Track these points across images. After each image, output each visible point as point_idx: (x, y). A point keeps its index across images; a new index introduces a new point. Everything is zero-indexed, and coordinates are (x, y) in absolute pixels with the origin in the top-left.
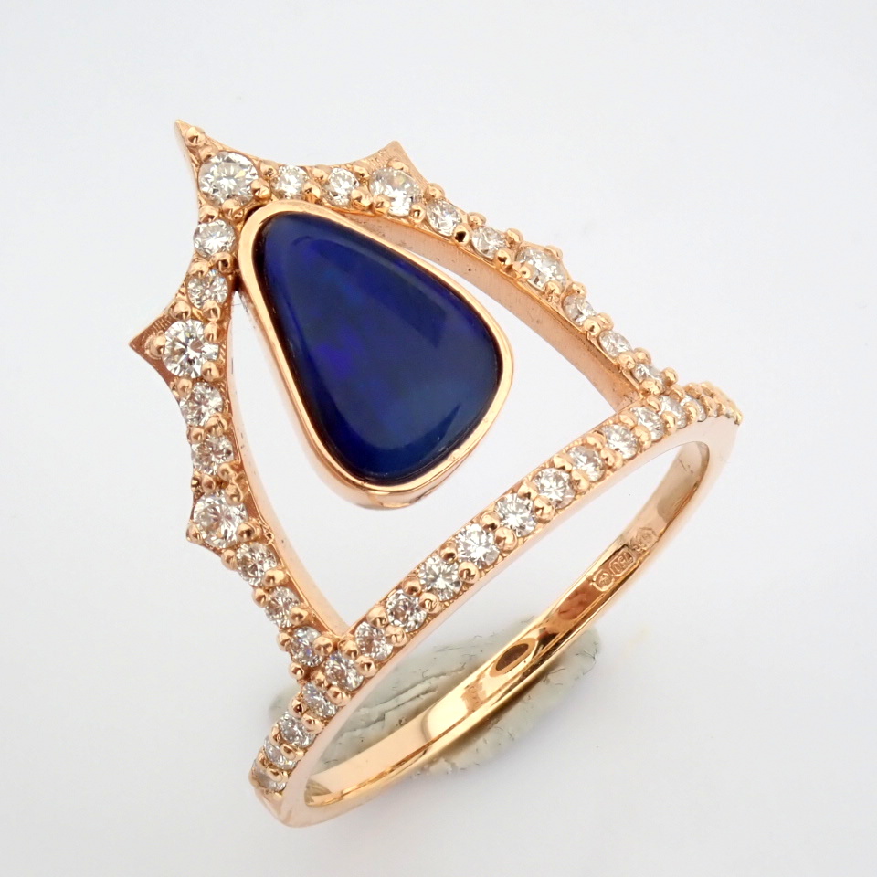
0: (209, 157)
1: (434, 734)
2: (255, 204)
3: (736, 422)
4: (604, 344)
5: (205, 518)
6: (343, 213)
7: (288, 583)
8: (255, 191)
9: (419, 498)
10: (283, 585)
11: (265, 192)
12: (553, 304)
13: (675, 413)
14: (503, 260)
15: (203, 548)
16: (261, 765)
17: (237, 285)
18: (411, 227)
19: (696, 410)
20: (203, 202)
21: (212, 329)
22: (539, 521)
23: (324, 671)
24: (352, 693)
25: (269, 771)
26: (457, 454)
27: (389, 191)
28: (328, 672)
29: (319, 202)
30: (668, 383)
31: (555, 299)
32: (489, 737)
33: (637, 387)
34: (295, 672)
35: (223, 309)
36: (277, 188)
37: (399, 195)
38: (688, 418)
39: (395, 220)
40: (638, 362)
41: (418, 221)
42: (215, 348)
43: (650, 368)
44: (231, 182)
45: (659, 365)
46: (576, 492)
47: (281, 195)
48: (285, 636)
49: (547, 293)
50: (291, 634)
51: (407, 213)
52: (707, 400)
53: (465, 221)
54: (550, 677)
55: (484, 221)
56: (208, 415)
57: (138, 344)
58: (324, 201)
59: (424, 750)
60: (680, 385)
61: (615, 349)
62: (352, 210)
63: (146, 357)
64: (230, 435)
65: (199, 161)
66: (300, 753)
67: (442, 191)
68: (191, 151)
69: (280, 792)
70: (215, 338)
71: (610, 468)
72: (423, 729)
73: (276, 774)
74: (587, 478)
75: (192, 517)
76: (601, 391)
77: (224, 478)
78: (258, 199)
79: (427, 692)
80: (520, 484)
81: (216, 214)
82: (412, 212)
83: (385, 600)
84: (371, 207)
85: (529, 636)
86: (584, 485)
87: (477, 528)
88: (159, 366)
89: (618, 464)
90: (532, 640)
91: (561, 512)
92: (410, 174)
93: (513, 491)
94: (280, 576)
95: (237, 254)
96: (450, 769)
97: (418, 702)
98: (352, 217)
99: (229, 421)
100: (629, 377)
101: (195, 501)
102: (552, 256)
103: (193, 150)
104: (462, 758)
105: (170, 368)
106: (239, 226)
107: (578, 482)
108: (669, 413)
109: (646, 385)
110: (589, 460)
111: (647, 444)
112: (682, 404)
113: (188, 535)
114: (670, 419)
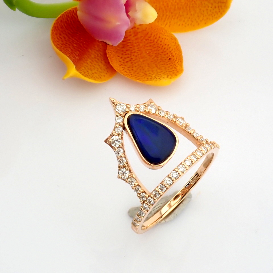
0: (117, 104)
1: (163, 214)
2: (126, 113)
3: (219, 148)
4: (194, 135)
5: (121, 174)
6: (143, 113)
7: (139, 185)
8: (126, 110)
9: (163, 167)
10: (137, 185)
11: (128, 110)
12: (184, 128)
13: (209, 147)
14: (173, 120)
15: (121, 180)
16: (134, 221)
17: (124, 128)
18: (156, 115)
19: (212, 147)
20: (116, 113)
21: (120, 137)
22: (186, 169)
23: (147, 201)
24: (153, 205)
25: (136, 222)
26: (169, 158)
27: (151, 108)
28: (148, 201)
29: (138, 111)
30: (207, 142)
31: (184, 127)
32: (172, 215)
33: (201, 143)
34: (141, 202)
35: (122, 133)
36: (130, 109)
37: (153, 109)
38: (211, 148)
39: (153, 114)
40: (201, 138)
41: (157, 114)
42: (121, 141)
43: (203, 139)
44: (121, 109)
45: (205, 138)
46: (193, 163)
47: (131, 111)
48: (138, 195)
49: (182, 126)
50: (140, 195)
51: (155, 112)
52: (214, 144)
53: (166, 113)
54: (183, 202)
55: (169, 113)
56: (120, 154)
57: (106, 141)
58: (139, 111)
59: (161, 217)
60: (209, 141)
61: (196, 136)
62: (144, 112)
63: (107, 143)
64: (125, 157)
65: (115, 105)
66: (142, 218)
67: (161, 108)
68: (113, 103)
69: (138, 226)
70: (121, 139)
71: (198, 158)
72: (161, 213)
73: (137, 222)
74: (194, 160)
75: (118, 174)
76: (194, 144)
77: (125, 166)
78: (127, 112)
79: (159, 207)
80: (182, 162)
81: (119, 115)
82: (156, 112)
83: (158, 186)
84: (148, 112)
85: (180, 193)
86: (194, 162)
87: (174, 171)
88: (110, 145)
89: (200, 157)
90: (180, 194)
91: (190, 167)
92: (155, 105)
93: (181, 164)
94: (136, 184)
95: (124, 122)
96: (165, 222)
97: (157, 209)
98: (145, 114)
99: (125, 155)
100: (199, 141)
101: (119, 171)
102: (182, 119)
103: (114, 103)
104: (167, 220)
105: (112, 145)
106: (124, 117)
107: (192, 161)
108: (208, 147)
109: (203, 142)
110: (194, 157)
111: (204, 153)
112: (210, 145)
113: (118, 177)
114: (208, 148)
